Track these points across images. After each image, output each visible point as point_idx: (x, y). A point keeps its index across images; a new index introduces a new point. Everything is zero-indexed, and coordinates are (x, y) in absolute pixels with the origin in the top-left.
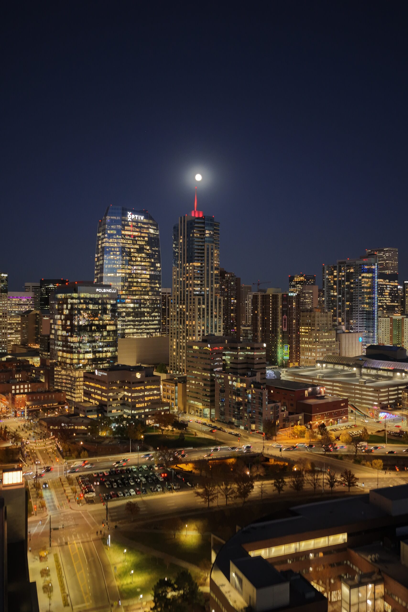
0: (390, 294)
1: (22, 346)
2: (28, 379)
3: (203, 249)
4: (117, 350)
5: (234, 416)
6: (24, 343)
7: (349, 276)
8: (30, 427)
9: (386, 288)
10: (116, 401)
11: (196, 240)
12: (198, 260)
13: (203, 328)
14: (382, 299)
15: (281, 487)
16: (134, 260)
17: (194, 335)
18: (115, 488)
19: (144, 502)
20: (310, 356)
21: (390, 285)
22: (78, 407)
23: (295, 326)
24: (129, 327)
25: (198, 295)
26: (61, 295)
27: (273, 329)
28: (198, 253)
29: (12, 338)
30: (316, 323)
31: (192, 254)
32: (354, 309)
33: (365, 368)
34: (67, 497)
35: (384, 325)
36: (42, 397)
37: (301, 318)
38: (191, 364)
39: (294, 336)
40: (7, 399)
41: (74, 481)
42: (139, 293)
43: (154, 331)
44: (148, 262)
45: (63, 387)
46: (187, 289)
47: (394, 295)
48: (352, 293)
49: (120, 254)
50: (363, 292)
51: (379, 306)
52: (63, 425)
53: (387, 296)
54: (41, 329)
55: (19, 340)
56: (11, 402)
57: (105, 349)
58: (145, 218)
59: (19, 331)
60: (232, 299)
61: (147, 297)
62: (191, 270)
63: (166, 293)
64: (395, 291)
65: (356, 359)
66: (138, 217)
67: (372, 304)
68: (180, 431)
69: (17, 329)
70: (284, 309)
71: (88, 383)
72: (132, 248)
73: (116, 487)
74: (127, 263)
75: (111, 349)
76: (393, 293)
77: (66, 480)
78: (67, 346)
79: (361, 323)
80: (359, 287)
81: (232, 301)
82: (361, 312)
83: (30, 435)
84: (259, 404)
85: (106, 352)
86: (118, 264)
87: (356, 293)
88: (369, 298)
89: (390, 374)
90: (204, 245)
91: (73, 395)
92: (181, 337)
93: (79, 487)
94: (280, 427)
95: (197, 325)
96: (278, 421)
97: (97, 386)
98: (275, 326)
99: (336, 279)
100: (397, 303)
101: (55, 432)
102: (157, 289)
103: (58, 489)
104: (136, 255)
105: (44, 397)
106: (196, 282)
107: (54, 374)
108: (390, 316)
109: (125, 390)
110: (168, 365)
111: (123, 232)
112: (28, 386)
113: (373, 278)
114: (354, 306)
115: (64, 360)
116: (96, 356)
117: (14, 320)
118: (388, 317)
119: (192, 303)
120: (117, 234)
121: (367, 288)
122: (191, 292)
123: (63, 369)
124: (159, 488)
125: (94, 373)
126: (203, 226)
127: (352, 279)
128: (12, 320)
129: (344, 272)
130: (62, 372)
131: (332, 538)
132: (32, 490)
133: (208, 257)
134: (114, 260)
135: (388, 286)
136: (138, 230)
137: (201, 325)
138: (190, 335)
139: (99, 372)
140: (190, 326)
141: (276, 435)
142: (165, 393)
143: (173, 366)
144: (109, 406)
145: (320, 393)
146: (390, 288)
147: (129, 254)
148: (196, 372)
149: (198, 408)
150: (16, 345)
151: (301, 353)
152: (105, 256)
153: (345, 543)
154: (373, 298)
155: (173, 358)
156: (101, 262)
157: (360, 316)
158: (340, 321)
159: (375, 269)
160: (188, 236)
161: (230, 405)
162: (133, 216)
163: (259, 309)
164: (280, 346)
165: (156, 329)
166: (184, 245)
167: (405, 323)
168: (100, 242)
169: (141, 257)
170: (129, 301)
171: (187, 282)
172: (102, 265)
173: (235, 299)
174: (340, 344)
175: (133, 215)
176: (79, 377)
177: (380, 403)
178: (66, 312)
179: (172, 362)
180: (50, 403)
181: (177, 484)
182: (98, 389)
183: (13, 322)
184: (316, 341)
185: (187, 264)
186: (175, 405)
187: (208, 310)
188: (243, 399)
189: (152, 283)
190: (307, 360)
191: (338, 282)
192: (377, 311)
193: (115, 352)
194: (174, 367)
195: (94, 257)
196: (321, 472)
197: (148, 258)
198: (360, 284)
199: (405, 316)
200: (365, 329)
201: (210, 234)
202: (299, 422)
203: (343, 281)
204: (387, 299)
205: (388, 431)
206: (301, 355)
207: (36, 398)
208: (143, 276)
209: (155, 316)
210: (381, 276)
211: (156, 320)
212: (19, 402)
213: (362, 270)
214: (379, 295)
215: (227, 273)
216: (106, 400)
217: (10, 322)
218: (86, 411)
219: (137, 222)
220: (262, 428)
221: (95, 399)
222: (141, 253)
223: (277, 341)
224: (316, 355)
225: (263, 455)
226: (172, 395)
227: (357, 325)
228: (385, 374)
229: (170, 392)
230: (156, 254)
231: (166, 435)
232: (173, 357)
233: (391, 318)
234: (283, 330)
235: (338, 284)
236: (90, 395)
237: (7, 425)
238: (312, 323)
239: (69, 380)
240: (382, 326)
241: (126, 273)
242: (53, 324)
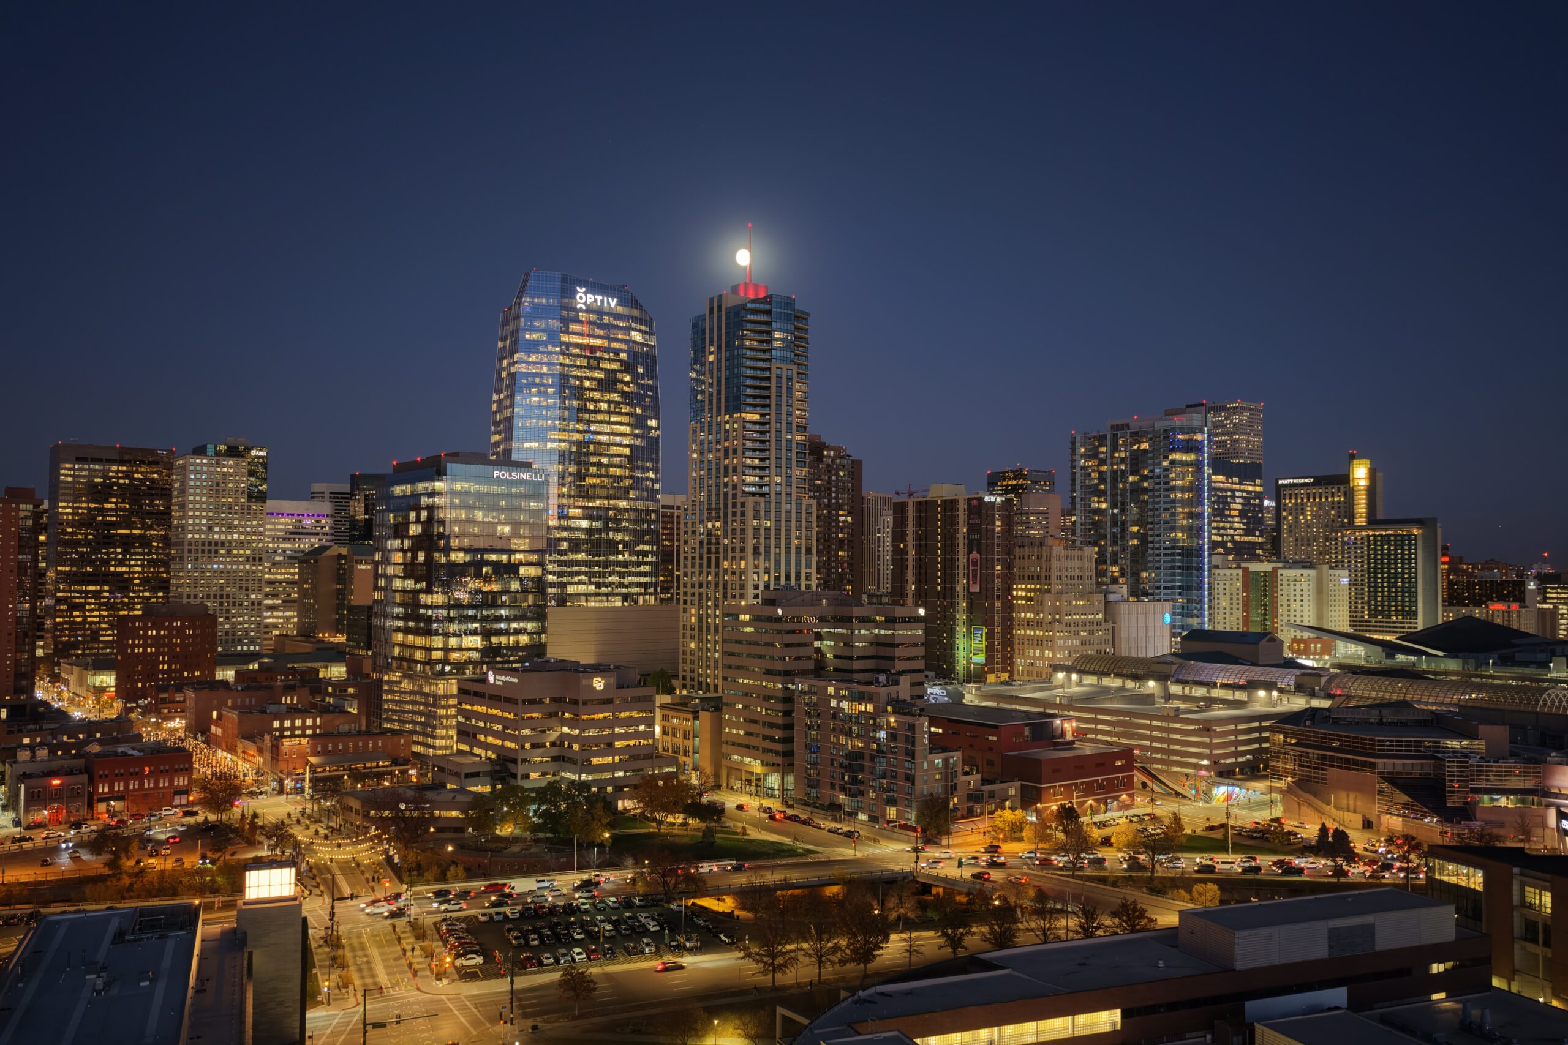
0: (1242, 514)
1: (299, 638)
2: (314, 706)
3: (768, 379)
4: (543, 630)
5: (843, 789)
6: (306, 632)
7: (1137, 461)
8: (316, 815)
9: (1233, 497)
10: (541, 750)
11: (749, 354)
12: (755, 406)
13: (766, 578)
14: (1222, 525)
15: (960, 940)
16: (592, 407)
17: (742, 596)
18: (535, 946)
19: (608, 976)
20: (1039, 658)
21: (1243, 491)
22: (443, 768)
23: (1000, 580)
24: (576, 579)
25: (754, 494)
26: (404, 487)
27: (944, 588)
28: (755, 388)
29: (275, 620)
30: (1055, 574)
31: (738, 389)
32: (1152, 542)
33: (1178, 682)
34: (410, 965)
35: (1227, 587)
36: (351, 745)
37: (1017, 562)
38: (734, 661)
39: (998, 604)
40: (260, 751)
41: (429, 932)
42: (604, 493)
43: (642, 590)
44: (626, 414)
45: (405, 722)
46: (726, 479)
47: (1251, 516)
48: (1146, 502)
49: (555, 393)
50: (1174, 501)
51: (1214, 545)
52: (403, 806)
53: (1236, 519)
54: (352, 594)
55: (294, 623)
56: (268, 755)
57: (514, 625)
58: (618, 304)
59: (293, 601)
60: (841, 513)
61: (623, 504)
62: (736, 430)
63: (672, 507)
64: (1255, 505)
65: (1159, 661)
66: (602, 301)
67: (1195, 532)
68: (703, 825)
69: (289, 595)
70: (973, 537)
71: (468, 707)
72: (588, 378)
73: (536, 943)
74: (574, 417)
75: (530, 626)
76: (1249, 511)
77: (408, 929)
78: (418, 618)
79: (1170, 578)
80: (1163, 486)
81: (841, 519)
82: (1169, 552)
83: (317, 832)
84: (907, 754)
85: (518, 632)
86: (551, 418)
87: (1154, 503)
88: (1191, 515)
89: (1241, 696)
90: (769, 369)
91: (430, 741)
92: (710, 604)
93: (441, 943)
94: (959, 814)
95: (750, 573)
96: (955, 800)
97: (494, 712)
98: (950, 579)
99: (1104, 468)
100: (1261, 536)
101: (382, 823)
102: (649, 483)
103: (387, 950)
104: (597, 395)
105: (356, 746)
106: (748, 461)
107: (380, 692)
108: (1243, 565)
109: (564, 722)
110: (676, 677)
111: (565, 338)
112: (314, 721)
113: (1198, 465)
114: (1152, 536)
115: (407, 653)
116: (491, 643)
117: (281, 574)
118: (1239, 567)
119: (738, 514)
120: (550, 343)
121: (1183, 490)
122: (735, 487)
123: (405, 676)
124: (648, 945)
125: (485, 681)
126: (766, 318)
127: (1145, 468)
128: (277, 574)
129: (1126, 451)
130: (402, 685)
131: (1081, 1019)
132: (320, 950)
133: (779, 397)
134: (539, 406)
135: (1238, 494)
136: (601, 332)
137: (761, 570)
138: (734, 597)
139: (498, 677)
140: (734, 573)
141: (949, 833)
142: (668, 738)
143: (688, 679)
144: (524, 761)
145: (1063, 734)
146: (1242, 497)
147: (579, 392)
148: (746, 681)
149: (752, 773)
150: (287, 635)
151: (1017, 651)
152: (518, 398)
153: (1114, 1032)
154: (1200, 516)
155: (688, 657)
156: (507, 413)
157: (1165, 562)
158: (1116, 574)
159: (1203, 441)
160: (729, 346)
161: (832, 760)
162: (590, 298)
163: (910, 539)
164: (961, 630)
165: (645, 586)
166: (719, 369)
167: (1279, 582)
168: (505, 363)
169: (609, 402)
170: (578, 512)
171: (727, 461)
172: (510, 419)
173: (849, 514)
174: (1114, 628)
175: (589, 296)
176: (447, 697)
177: (1215, 763)
178: (415, 530)
179: (687, 667)
180: (371, 760)
181: (694, 936)
182: (495, 719)
183: (279, 577)
184: (1055, 620)
185: (727, 417)
186: (693, 769)
187: (778, 530)
188: (867, 744)
189: (638, 468)
190: (1031, 668)
191: (1109, 474)
192: (1210, 555)
193: (539, 633)
194: (692, 679)
195: (491, 402)
196: (1062, 912)
197: (626, 404)
198: (1166, 480)
199: (1280, 565)
200: (1180, 594)
201: (784, 340)
202: (1007, 803)
203: (1123, 472)
204: (1236, 526)
205: (1233, 828)
206: (1016, 655)
207: (335, 746)
208: (614, 450)
209: (645, 554)
210: (1220, 465)
211: (647, 563)
212: (290, 755)
213: (1171, 443)
214: (1215, 516)
215: (829, 448)
216: (513, 745)
217: (272, 577)
218: (463, 776)
219: (600, 312)
220: (913, 816)
221: (487, 746)
222: (609, 392)
223: (954, 619)
224: (1054, 654)
225: (914, 881)
226: (686, 742)
227: (1158, 584)
228: (1228, 695)
229: (681, 735)
230: (648, 396)
231: (666, 835)
232: (688, 653)
233: (1246, 570)
234: (971, 590)
235: (1109, 480)
236: (475, 736)
237: (259, 811)
238: (1043, 574)
239: (420, 703)
240: (1221, 591)
241: (571, 443)
242: (382, 563)
